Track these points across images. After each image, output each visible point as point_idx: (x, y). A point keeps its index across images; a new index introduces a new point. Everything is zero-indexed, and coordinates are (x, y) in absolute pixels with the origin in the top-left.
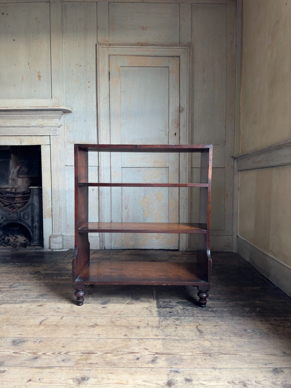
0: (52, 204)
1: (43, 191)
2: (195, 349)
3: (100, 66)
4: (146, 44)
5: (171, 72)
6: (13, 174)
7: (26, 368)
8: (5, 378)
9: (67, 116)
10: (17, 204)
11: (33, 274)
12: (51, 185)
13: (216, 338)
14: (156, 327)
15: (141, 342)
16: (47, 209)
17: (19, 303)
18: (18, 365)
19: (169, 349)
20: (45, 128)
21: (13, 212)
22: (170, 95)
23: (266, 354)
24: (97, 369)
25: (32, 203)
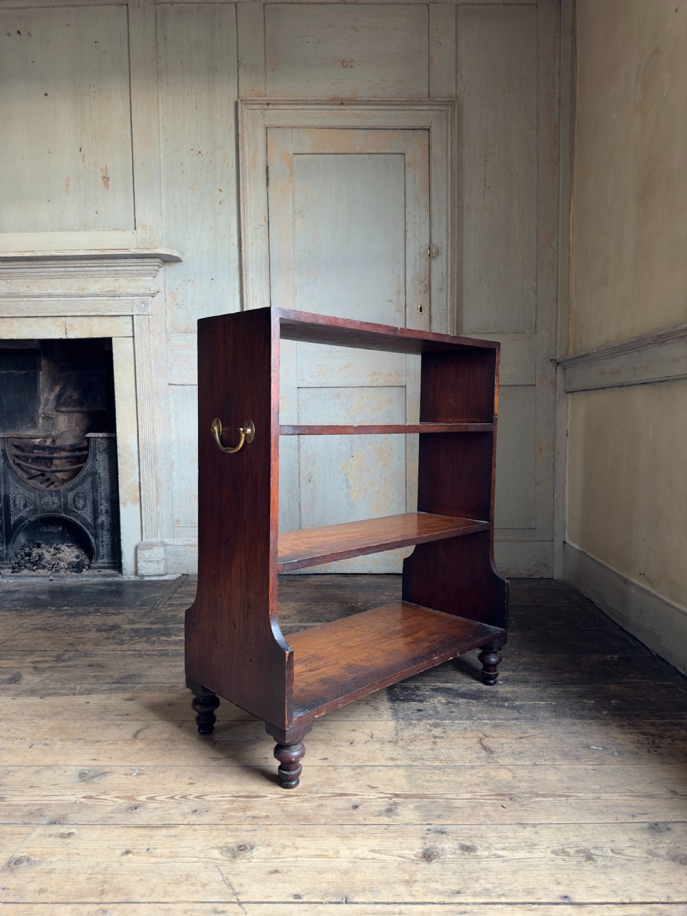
0: (139, 473)
1: (119, 444)
2: (477, 785)
3: (246, 153)
4: (353, 102)
5: (409, 165)
6: (46, 405)
7: (117, 828)
8: (73, 848)
9: (171, 270)
10: (57, 474)
11: (105, 630)
12: (138, 428)
13: (523, 763)
14: (390, 742)
15: (359, 774)
16: (129, 483)
17: (81, 694)
18: (97, 821)
19: (421, 786)
20: (121, 298)
21: (51, 493)
22: (407, 220)
23: (634, 794)
24: (270, 827)
25: (94, 470)
